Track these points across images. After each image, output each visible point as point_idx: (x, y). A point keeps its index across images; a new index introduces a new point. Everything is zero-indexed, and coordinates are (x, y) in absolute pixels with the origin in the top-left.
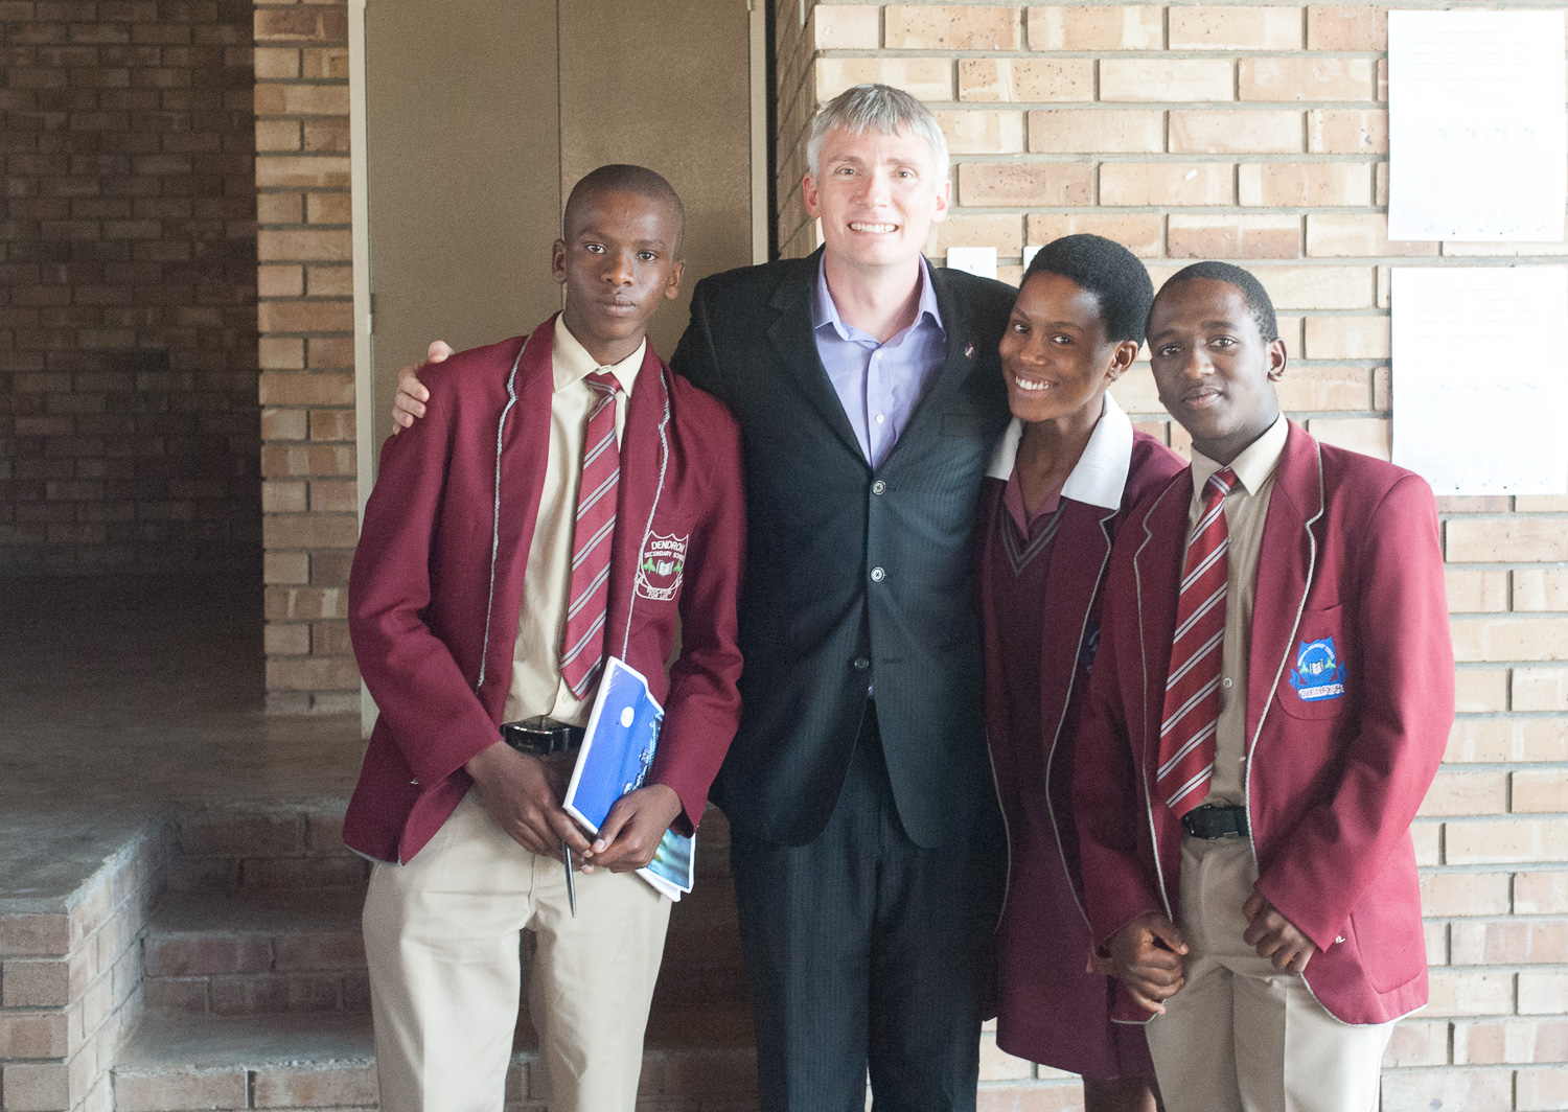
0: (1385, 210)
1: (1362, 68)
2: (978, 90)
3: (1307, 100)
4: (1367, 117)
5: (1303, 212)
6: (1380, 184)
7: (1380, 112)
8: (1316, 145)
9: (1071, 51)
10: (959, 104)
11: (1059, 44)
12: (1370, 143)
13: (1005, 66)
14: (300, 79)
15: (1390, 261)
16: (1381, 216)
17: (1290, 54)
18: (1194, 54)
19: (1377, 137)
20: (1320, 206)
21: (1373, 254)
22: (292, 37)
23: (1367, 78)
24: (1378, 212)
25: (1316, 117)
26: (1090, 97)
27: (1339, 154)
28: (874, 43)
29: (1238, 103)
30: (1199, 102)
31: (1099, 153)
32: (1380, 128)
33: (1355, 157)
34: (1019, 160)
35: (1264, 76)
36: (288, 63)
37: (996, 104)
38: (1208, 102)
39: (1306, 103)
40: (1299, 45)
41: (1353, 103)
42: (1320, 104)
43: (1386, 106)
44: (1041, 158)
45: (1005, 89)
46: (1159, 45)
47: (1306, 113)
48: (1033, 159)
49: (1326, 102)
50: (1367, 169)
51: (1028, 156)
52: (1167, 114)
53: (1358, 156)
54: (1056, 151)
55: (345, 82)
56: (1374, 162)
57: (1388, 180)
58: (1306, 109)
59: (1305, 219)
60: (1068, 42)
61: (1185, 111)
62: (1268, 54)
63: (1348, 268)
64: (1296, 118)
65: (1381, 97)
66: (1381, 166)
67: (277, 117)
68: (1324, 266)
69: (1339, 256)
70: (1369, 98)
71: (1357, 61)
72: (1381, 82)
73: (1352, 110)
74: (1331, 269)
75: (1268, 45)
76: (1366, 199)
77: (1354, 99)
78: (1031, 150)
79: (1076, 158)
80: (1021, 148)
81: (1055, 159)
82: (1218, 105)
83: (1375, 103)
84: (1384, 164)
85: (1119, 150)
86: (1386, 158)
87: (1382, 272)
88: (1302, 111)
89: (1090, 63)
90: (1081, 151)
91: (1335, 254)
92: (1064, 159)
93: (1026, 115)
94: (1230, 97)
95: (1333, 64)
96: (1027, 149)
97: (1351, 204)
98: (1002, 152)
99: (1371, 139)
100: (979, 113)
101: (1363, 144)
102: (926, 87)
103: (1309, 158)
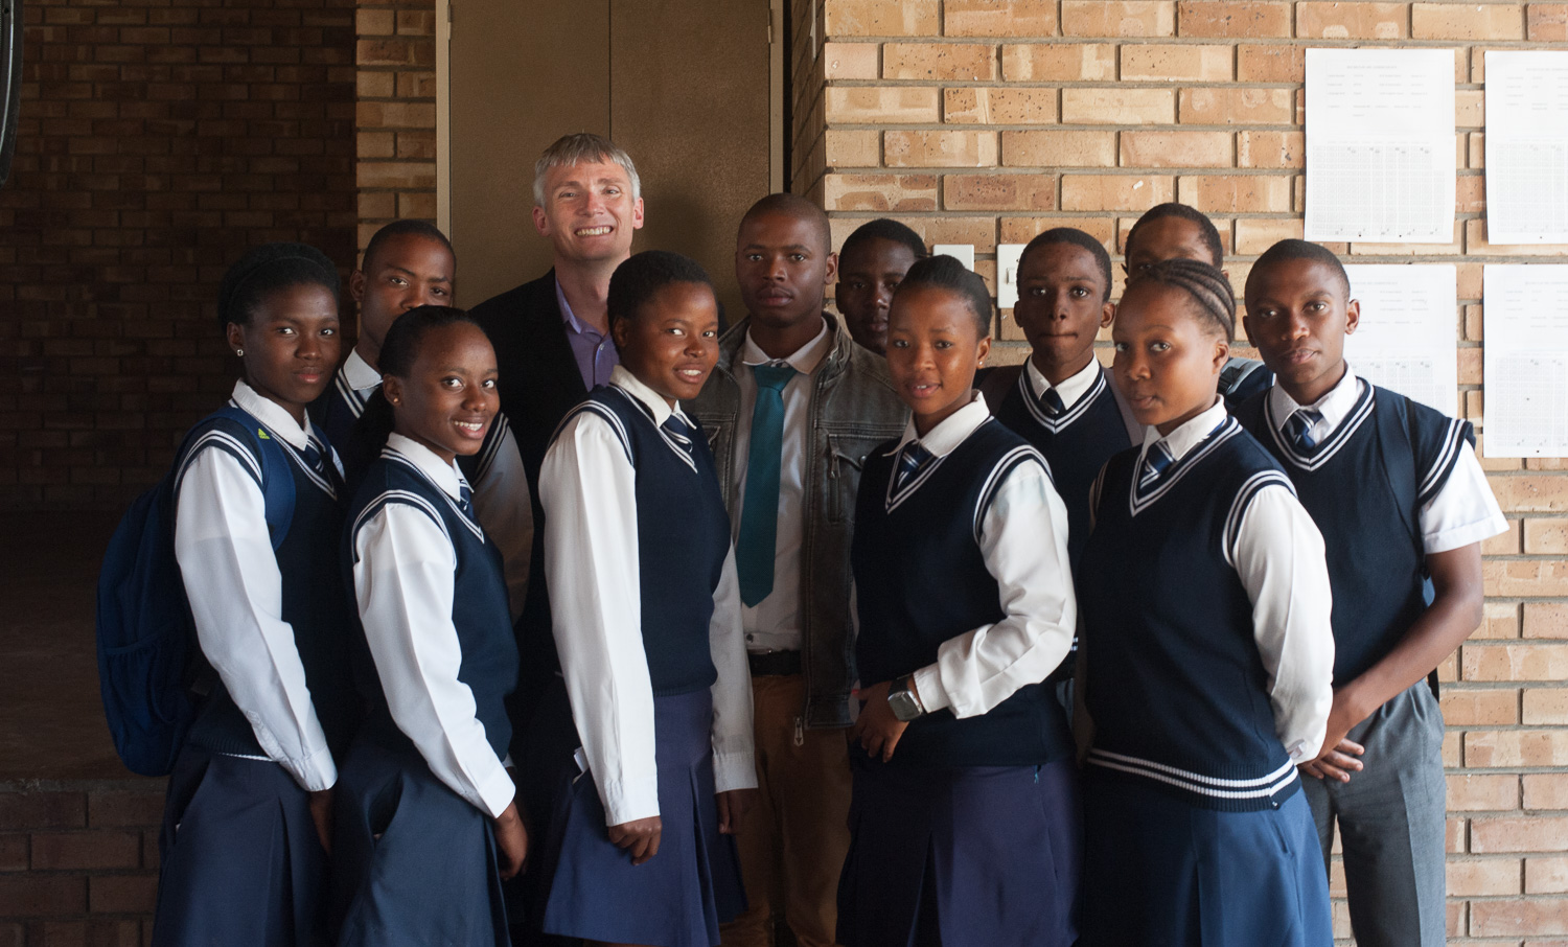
0: (1302, 215)
1: (1282, 97)
2: (960, 114)
3: (1237, 123)
4: (1286, 138)
5: (1232, 217)
6: (1298, 194)
7: (1298, 134)
8: (1244, 161)
9: (1039, 81)
10: (944, 125)
11: (1029, 76)
12: (1290, 159)
13: (983, 94)
14: (395, 98)
16: (1298, 220)
17: (1222, 85)
18: (1141, 85)
19: (1296, 154)
20: (1247, 212)
22: (388, 62)
23: (1287, 104)
24: (1295, 217)
25: (1245, 137)
26: (1054, 120)
27: (1263, 168)
28: (872, 74)
29: (1178, 125)
30: (1145, 125)
31: (1061, 167)
32: (1298, 147)
33: (1277, 171)
34: (992, 172)
35: (1201, 101)
36: (385, 85)
37: (974, 126)
38: (1153, 124)
39: (1236, 126)
40: (1230, 78)
41: (1274, 126)
42: (1247, 127)
43: (1303, 128)
44: (1012, 170)
45: (982, 113)
46: (1112, 77)
47: (1236, 134)
48: (1005, 172)
49: (1252, 125)
50: (1287, 180)
51: (1001, 169)
52: (1118, 135)
53: (1279, 171)
54: (1025, 165)
55: (432, 100)
56: (1292, 175)
57: (1304, 191)
58: (1236, 131)
59: (1233, 223)
60: (1036, 73)
61: (1134, 132)
62: (1204, 85)
64: (1225, 139)
65: (1299, 121)
66: (1299, 179)
67: (376, 129)
70: (1289, 122)
71: (1279, 91)
72: (1299, 109)
73: (1274, 132)
75: (1204, 77)
76: (1284, 206)
77: (1276, 123)
78: (1003, 163)
79: (1043, 170)
80: (995, 162)
81: (1024, 171)
82: (1161, 128)
83: (1293, 126)
84: (1301, 176)
85: (1077, 165)
86: (1303, 172)
88: (1232, 132)
89: (1054, 92)
90: (1045, 165)
92: (1032, 171)
93: (1000, 135)
94: (1171, 120)
95: (1258, 94)
96: (1000, 163)
97: (1272, 210)
98: (979, 165)
99: (1291, 156)
100: (960, 134)
101: (1283, 160)
102: (917, 111)
103: (1239, 172)
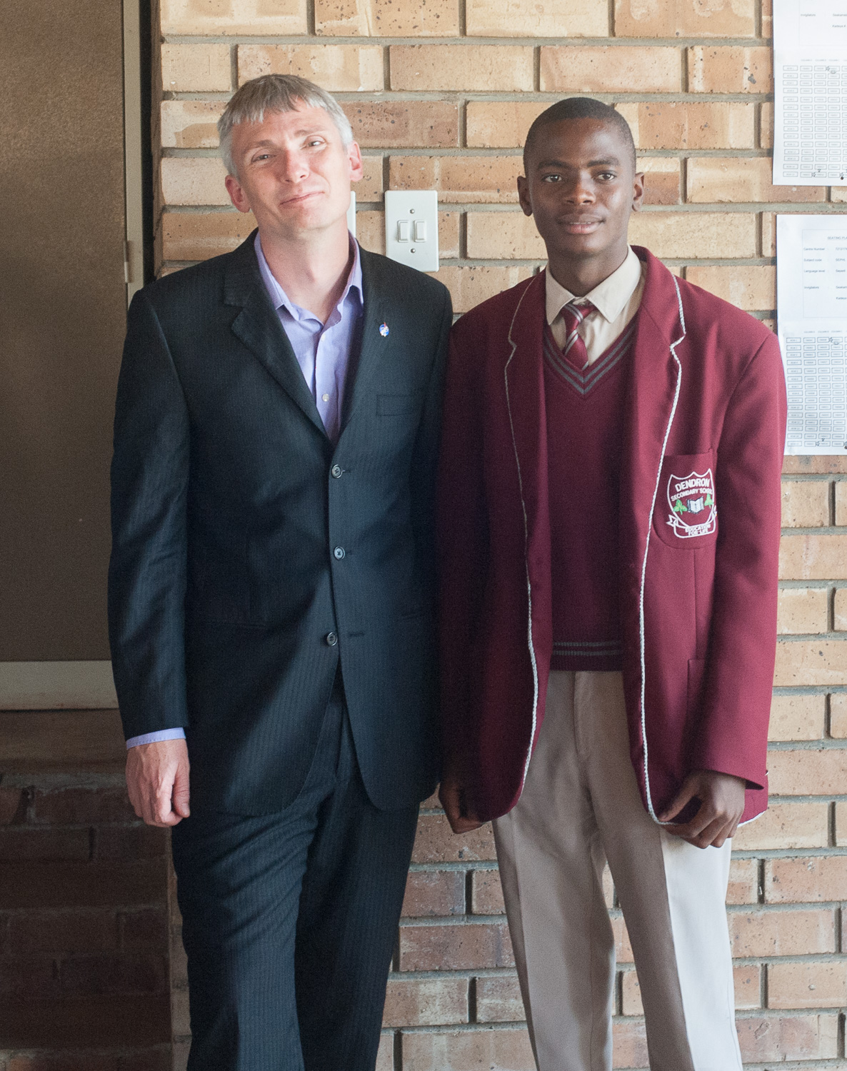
0: (770, 153)
1: (744, 3)
2: (335, 23)
3: (687, 35)
4: (748, 54)
5: (683, 155)
6: (764, 125)
7: (764, 49)
8: (697, 84)
10: (315, 38)
12: (754, 82)
15: (775, 207)
16: (765, 160)
19: (761, 76)
20: (701, 149)
21: (757, 200)
23: (751, 12)
24: (762, 155)
25: (698, 53)
26: (456, 31)
27: (721, 93)
29: (614, 39)
30: (572, 38)
31: (465, 91)
32: (764, 67)
33: (738, 97)
34: (379, 98)
35: (641, 9)
37: (354, 39)
38: (581, 37)
39: (685, 39)
41: (736, 39)
42: (700, 41)
43: (770, 42)
44: (404, 96)
45: (364, 22)
47: (686, 50)
48: (395, 98)
49: (706, 38)
50: (750, 108)
51: (389, 94)
52: (538, 51)
53: (741, 96)
54: (420, 89)
56: (757, 102)
57: (772, 122)
58: (686, 46)
59: (685, 163)
61: (557, 47)
63: (731, 215)
64: (672, 56)
65: (765, 34)
66: (766, 106)
68: (706, 212)
69: (721, 202)
70: (753, 35)
72: (765, 18)
73: (734, 47)
74: (712, 215)
76: (748, 141)
77: (736, 35)
78: (392, 87)
79: (442, 96)
80: (382, 86)
81: (418, 98)
82: (592, 42)
83: (758, 40)
84: (768, 104)
85: (487, 88)
86: (770, 98)
87: (767, 218)
88: (682, 47)
90: (446, 88)
91: (717, 199)
92: (428, 97)
93: (387, 51)
94: (605, 32)
96: (388, 87)
97: (733, 146)
98: (361, 89)
99: (755, 77)
100: (335, 48)
101: (746, 83)
102: (280, 19)
103: (690, 98)
